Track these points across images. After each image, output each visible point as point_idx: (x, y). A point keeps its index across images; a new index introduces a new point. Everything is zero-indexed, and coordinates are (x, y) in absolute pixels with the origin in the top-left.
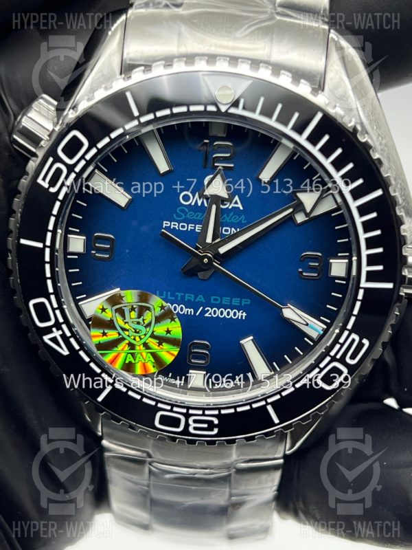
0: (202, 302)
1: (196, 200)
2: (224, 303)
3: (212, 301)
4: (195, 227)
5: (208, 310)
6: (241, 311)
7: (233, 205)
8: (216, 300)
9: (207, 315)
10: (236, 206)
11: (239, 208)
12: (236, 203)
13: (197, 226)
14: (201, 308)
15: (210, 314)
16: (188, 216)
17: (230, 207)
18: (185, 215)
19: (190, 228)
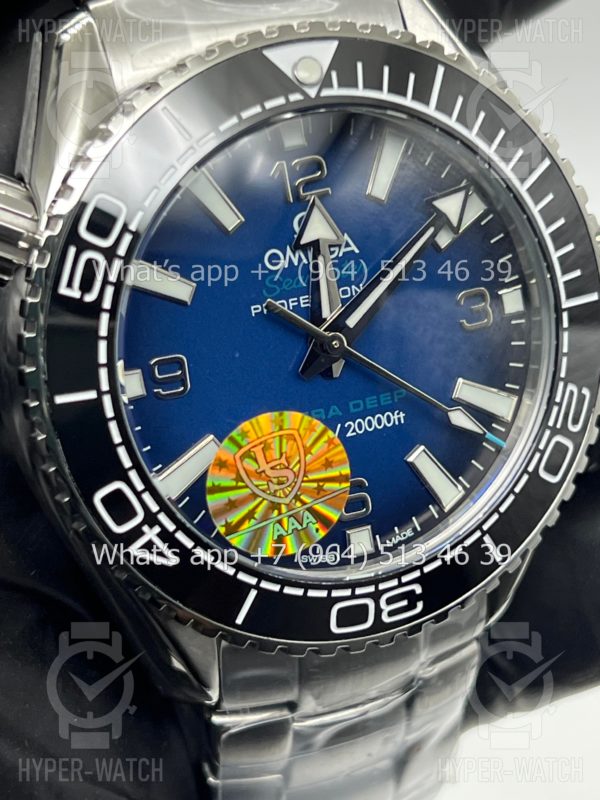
0: (338, 416)
1: (290, 259)
2: (369, 407)
3: (352, 410)
4: (298, 301)
5: (350, 426)
6: (396, 412)
7: (343, 250)
8: (358, 406)
9: (349, 434)
10: (348, 249)
11: (353, 251)
12: (347, 245)
13: (301, 298)
14: (339, 426)
15: (354, 431)
16: (285, 287)
17: (341, 255)
18: (280, 286)
19: (291, 305)
